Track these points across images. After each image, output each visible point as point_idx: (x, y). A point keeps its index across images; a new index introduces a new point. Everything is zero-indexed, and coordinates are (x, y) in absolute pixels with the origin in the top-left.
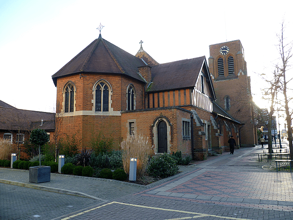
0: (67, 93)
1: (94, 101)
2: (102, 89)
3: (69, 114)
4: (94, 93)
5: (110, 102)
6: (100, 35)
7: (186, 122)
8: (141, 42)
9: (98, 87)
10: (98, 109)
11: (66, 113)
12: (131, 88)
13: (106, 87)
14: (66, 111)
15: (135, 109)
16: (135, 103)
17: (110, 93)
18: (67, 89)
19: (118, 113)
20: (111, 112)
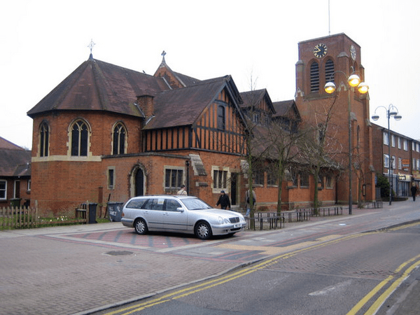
0: (42, 134)
1: (69, 144)
2: (80, 129)
3: (44, 159)
4: (70, 134)
5: (89, 145)
6: (91, 55)
7: (174, 171)
8: (164, 54)
9: (75, 127)
10: (74, 153)
11: (42, 158)
12: (119, 125)
13: (85, 127)
14: (42, 155)
15: (126, 152)
16: (126, 145)
17: (89, 135)
18: (42, 129)
19: (98, 159)
20: (90, 157)
